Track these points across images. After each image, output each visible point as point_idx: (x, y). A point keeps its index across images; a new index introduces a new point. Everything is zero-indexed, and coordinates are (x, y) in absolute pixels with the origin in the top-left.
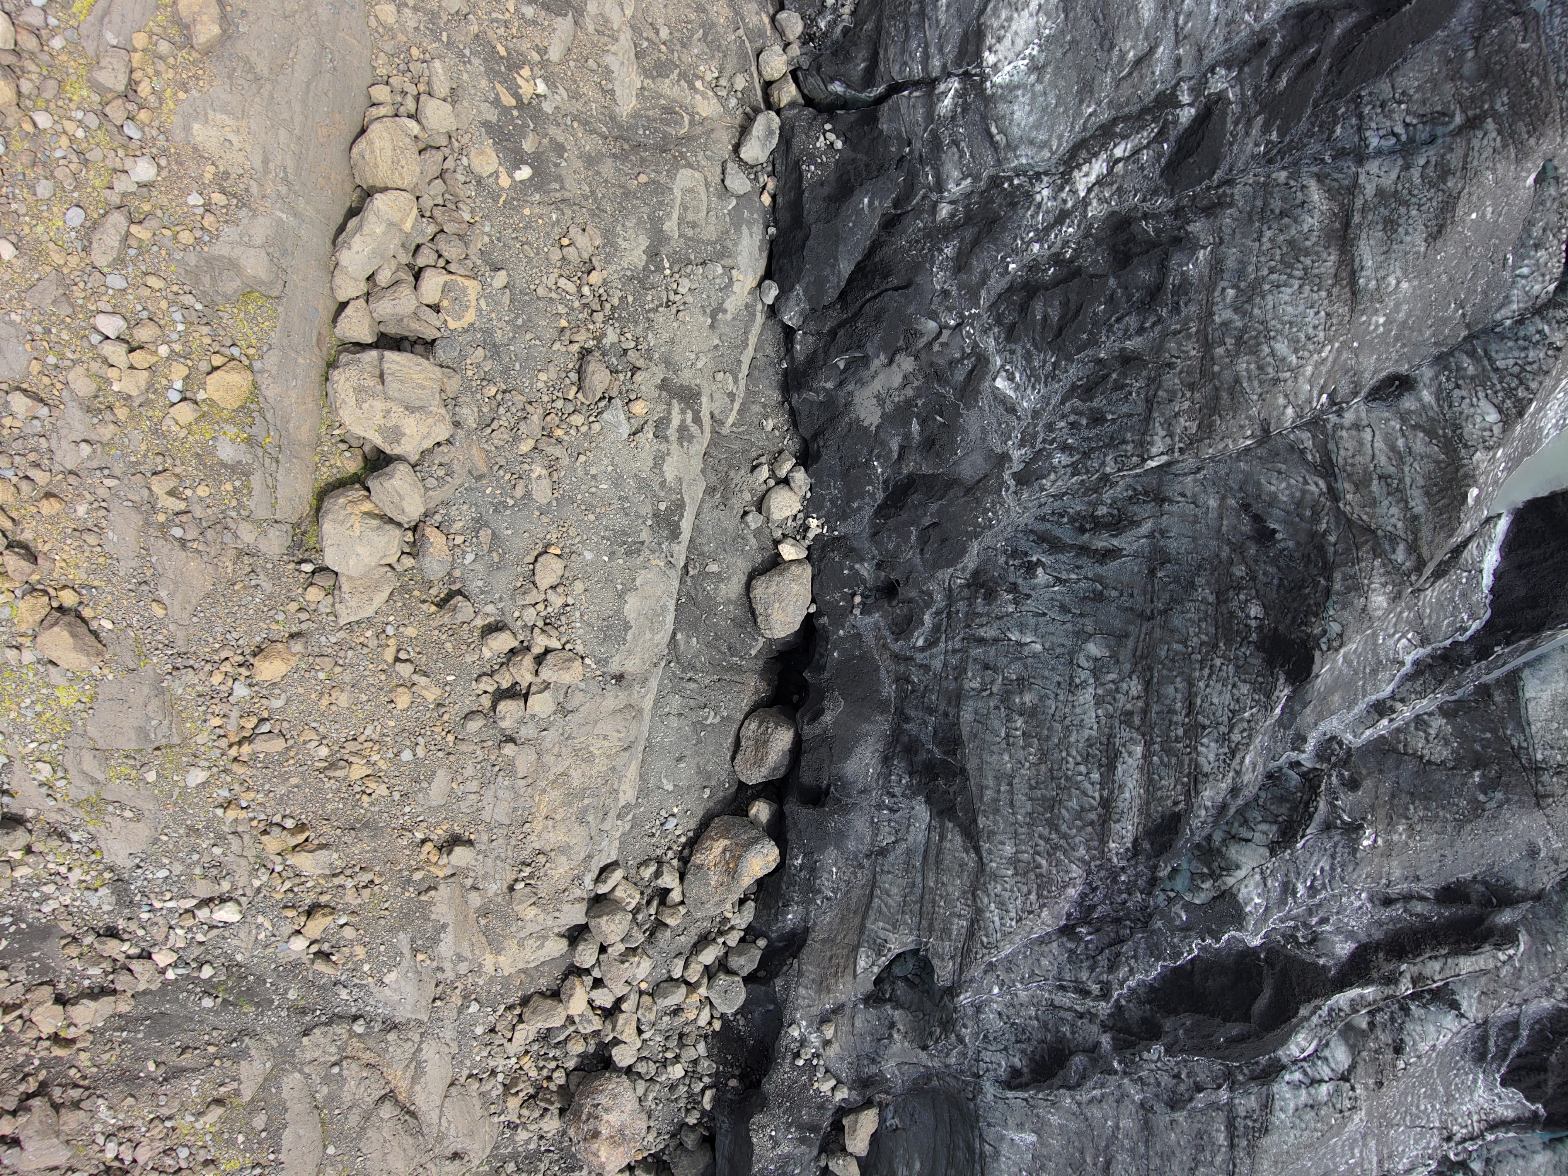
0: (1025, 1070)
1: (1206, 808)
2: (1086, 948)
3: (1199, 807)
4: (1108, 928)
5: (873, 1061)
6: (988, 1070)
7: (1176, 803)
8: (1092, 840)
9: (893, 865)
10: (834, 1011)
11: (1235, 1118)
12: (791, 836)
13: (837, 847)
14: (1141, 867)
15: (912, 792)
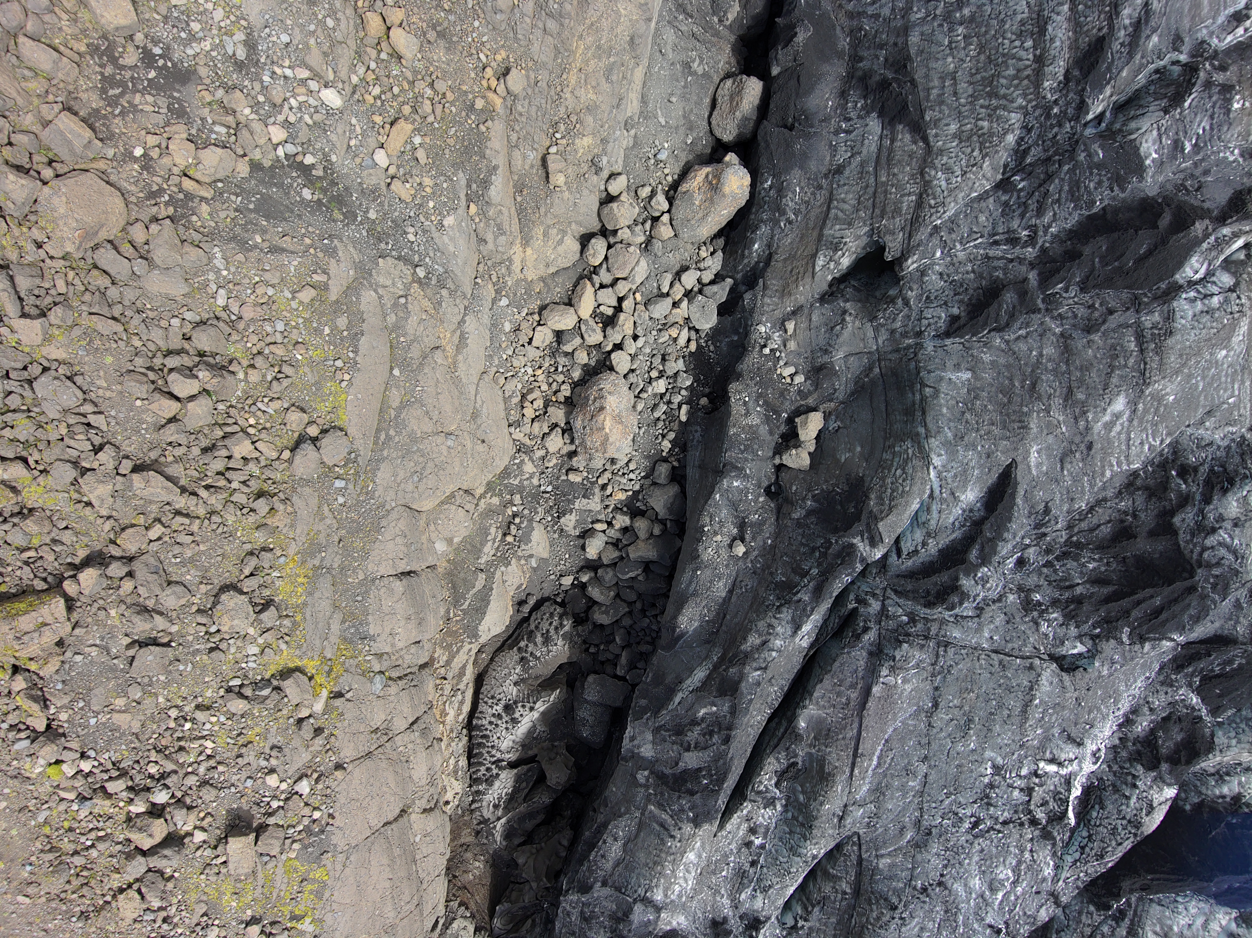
0: (963, 314)
1: (1125, 28)
2: (1019, 197)
3: (1119, 29)
4: (1039, 170)
5: (826, 352)
6: (929, 325)
7: (1100, 29)
8: (1028, 88)
9: (848, 178)
10: (794, 313)
11: (1142, 331)
12: (763, 161)
13: (801, 168)
14: (1071, 95)
15: (867, 110)
